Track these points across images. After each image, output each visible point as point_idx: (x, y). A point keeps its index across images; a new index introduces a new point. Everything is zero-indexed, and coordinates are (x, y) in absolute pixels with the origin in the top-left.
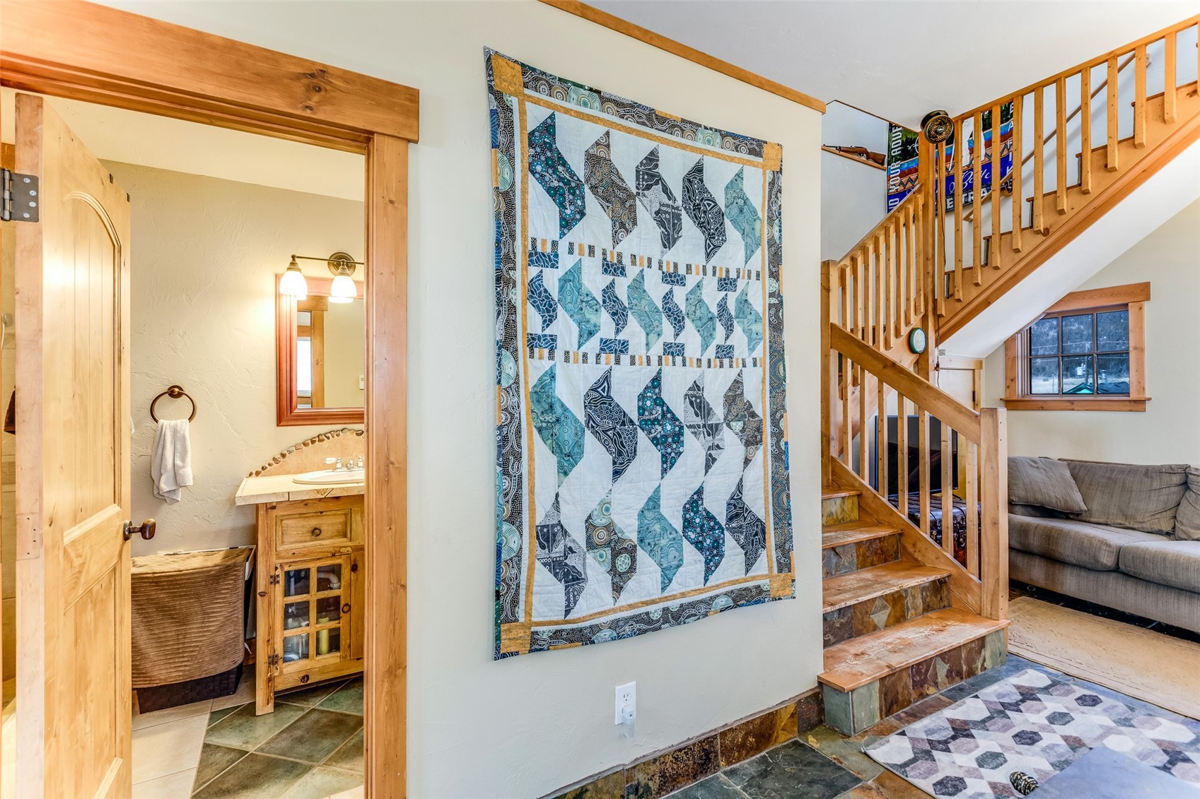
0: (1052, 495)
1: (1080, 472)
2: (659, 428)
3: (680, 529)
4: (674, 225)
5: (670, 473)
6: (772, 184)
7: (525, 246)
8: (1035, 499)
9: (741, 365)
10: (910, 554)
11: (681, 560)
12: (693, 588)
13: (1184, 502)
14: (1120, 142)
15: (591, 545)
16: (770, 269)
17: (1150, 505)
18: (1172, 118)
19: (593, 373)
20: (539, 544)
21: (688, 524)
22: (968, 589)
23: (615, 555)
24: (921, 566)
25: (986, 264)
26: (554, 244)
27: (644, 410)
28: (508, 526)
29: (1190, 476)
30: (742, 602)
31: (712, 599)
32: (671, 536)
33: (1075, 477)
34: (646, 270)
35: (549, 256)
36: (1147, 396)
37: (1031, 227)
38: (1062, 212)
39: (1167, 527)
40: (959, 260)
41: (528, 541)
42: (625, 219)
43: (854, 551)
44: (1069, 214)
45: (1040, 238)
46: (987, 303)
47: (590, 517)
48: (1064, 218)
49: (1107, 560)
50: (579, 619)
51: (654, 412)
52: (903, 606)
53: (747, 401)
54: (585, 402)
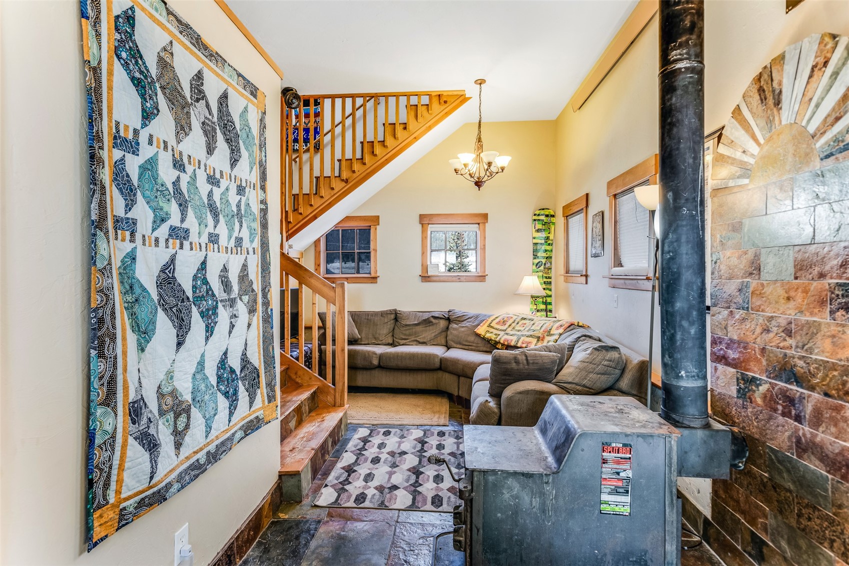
2: (204, 302)
3: (215, 385)
4: (213, 136)
5: (211, 339)
6: (261, 120)
7: (110, 128)
9: (246, 253)
11: (217, 409)
12: (223, 430)
13: (396, 328)
15: (161, 413)
16: (260, 183)
17: (384, 332)
20: (131, 420)
21: (220, 379)
23: (177, 416)
26: (136, 132)
27: (196, 288)
28: (103, 410)
30: (249, 431)
31: (234, 433)
32: (210, 392)
34: (197, 170)
35: (130, 142)
36: (378, 275)
41: (122, 420)
42: (184, 123)
47: (160, 386)
50: (159, 481)
51: (202, 290)
53: (251, 280)
54: (157, 283)
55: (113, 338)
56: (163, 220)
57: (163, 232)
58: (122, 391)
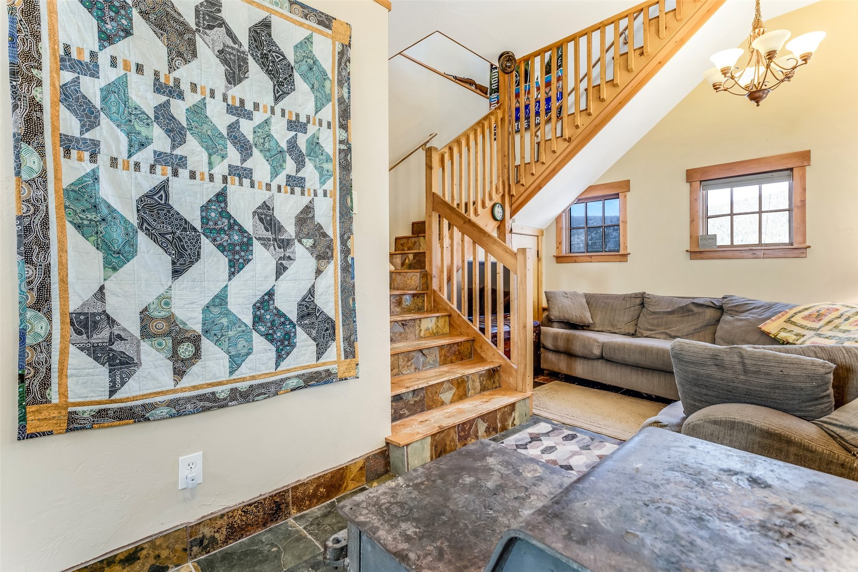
0: (574, 314)
1: (591, 300)
2: (226, 237)
3: (250, 324)
4: (240, 66)
5: (237, 276)
6: (342, 54)
7: (54, 51)
8: (564, 317)
9: (312, 195)
10: (479, 354)
11: (251, 349)
12: (264, 372)
13: (642, 315)
14: (607, 82)
15: (146, 333)
16: (340, 122)
17: (624, 319)
18: (632, 68)
19: (147, 182)
20: (74, 330)
21: (257, 319)
22: (510, 374)
23: (177, 343)
24: (485, 361)
25: (538, 161)
26: (93, 55)
27: (208, 220)
28: (33, 313)
29: (645, 299)
30: (312, 383)
31: (282, 380)
32: (239, 329)
33: (588, 303)
34: (208, 99)
35: (87, 65)
37: (562, 136)
38: (577, 127)
39: (632, 331)
40: (523, 158)
41: (59, 327)
42: (183, 49)
43: (438, 352)
44: (582, 128)
45: (566, 144)
46: (539, 187)
47: (146, 309)
48: (579, 131)
49: (597, 352)
50: (128, 398)
51: (219, 223)
52: (465, 387)
53: (318, 224)
54: (138, 207)
55: (45, 247)
56: (142, 145)
57: (145, 156)
58: (58, 299)
